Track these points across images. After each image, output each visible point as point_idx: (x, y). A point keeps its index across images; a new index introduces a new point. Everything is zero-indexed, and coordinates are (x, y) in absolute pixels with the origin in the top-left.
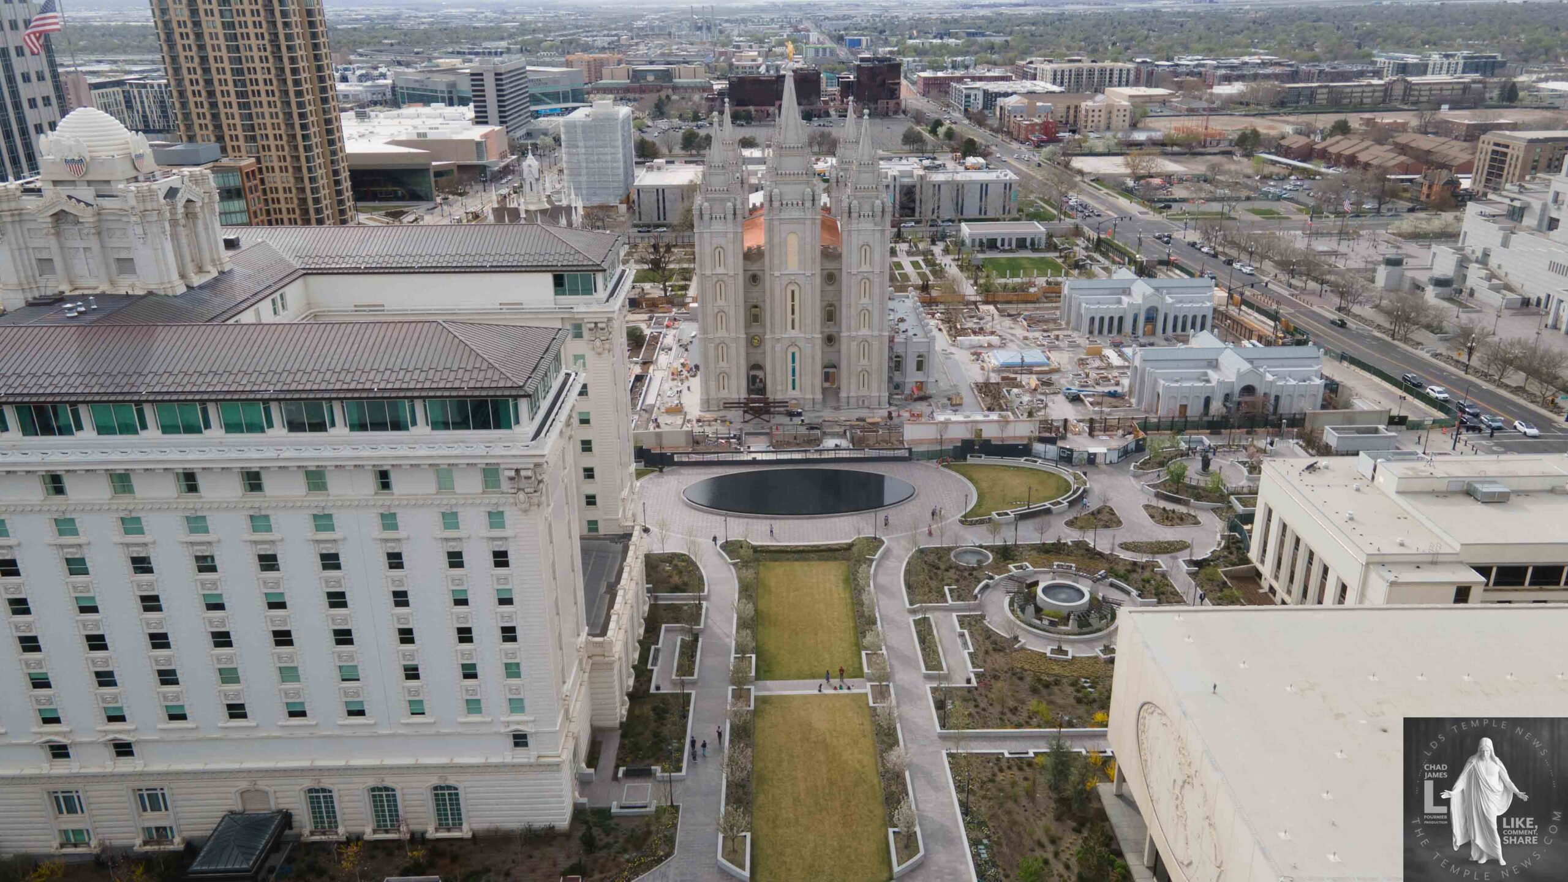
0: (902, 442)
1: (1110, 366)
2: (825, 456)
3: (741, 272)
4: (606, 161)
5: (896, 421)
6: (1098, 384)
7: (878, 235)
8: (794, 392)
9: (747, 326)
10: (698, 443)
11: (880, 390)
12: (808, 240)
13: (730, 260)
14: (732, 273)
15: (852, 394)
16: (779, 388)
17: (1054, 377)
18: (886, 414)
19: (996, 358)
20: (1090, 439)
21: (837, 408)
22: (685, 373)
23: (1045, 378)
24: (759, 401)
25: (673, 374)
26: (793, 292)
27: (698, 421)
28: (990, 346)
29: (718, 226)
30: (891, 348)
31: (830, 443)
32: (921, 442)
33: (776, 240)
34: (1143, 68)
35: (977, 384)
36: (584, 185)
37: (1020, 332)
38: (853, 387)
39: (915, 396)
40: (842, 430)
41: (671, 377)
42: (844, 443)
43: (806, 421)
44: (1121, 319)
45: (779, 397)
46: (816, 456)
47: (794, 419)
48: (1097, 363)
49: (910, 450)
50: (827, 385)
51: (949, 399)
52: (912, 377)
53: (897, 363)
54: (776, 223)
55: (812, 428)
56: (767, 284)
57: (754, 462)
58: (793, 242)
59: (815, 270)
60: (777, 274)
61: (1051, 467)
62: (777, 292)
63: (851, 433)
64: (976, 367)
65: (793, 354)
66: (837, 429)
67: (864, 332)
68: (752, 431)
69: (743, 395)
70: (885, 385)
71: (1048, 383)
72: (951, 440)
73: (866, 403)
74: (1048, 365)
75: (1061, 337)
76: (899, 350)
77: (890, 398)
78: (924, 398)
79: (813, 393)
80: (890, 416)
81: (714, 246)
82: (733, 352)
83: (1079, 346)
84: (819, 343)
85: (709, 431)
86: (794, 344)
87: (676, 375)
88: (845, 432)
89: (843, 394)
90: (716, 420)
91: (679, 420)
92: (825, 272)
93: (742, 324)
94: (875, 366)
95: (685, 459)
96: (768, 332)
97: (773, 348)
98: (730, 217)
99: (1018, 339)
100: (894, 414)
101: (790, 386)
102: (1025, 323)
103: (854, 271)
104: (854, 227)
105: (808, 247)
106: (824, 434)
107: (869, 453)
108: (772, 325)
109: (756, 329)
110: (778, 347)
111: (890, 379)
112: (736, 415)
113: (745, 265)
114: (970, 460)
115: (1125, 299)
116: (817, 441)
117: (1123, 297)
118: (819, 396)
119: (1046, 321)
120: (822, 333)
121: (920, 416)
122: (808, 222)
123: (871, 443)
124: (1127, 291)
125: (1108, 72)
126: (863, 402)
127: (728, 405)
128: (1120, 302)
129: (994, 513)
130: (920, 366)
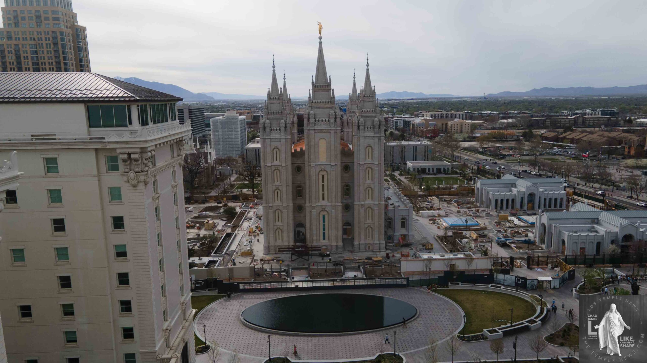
0: (400, 273)
1: (516, 226)
2: (347, 284)
3: (290, 163)
4: (232, 138)
5: (392, 259)
6: (515, 236)
7: (377, 140)
8: (324, 241)
9: (294, 200)
10: (259, 275)
11: (380, 239)
12: (333, 143)
13: (283, 156)
14: (284, 164)
15: (362, 242)
16: (315, 238)
17: (486, 232)
18: (385, 255)
19: (445, 221)
20: (529, 270)
21: (353, 252)
22: (257, 232)
23: (481, 232)
24: (302, 247)
25: (250, 232)
26: (323, 177)
27: (261, 260)
28: (439, 216)
29: (275, 135)
30: (386, 214)
31: (350, 274)
32: (413, 273)
33: (312, 143)
34: (468, 114)
35: (439, 237)
36: (221, 150)
37: (455, 209)
38: (363, 237)
39: (401, 244)
40: (357, 265)
41: (248, 234)
42: (359, 275)
43: (333, 260)
44: (513, 200)
45: (315, 244)
46: (341, 284)
47: (325, 258)
48: (508, 224)
49: (408, 279)
50: (345, 237)
51: (423, 246)
52: (399, 232)
53: (389, 223)
54: (312, 132)
55: (337, 265)
56: (307, 171)
57: (297, 289)
58: (323, 145)
59: (337, 162)
60: (313, 164)
61: (512, 291)
62: (313, 178)
63: (364, 268)
64: (435, 227)
65: (324, 216)
66: (353, 265)
67: (369, 202)
68: (297, 266)
69: (292, 243)
70: (383, 237)
71: (484, 236)
72: (435, 272)
73: (371, 248)
74: (478, 225)
75: (480, 211)
76: (390, 215)
77: (386, 245)
78: (407, 245)
79: (337, 242)
80: (388, 256)
81: (273, 148)
82: (285, 215)
83: (491, 215)
84: (340, 209)
85: (267, 267)
86: (324, 210)
87: (251, 233)
88: (359, 267)
89: (356, 242)
90: (273, 260)
91: (249, 260)
92: (344, 164)
93: (291, 197)
94: (376, 224)
95: (248, 287)
96: (307, 201)
97: (311, 212)
98: (283, 129)
99: (454, 212)
100: (390, 255)
101: (322, 237)
102: (456, 204)
103: (362, 163)
104: (362, 134)
105: (333, 147)
106: (345, 269)
107: (378, 281)
108: (310, 197)
109: (299, 201)
110: (314, 212)
111: (386, 233)
112: (286, 256)
113: (292, 160)
114: (451, 286)
115: (515, 190)
116: (340, 274)
117: (513, 188)
118: (340, 244)
119: (468, 203)
120: (342, 203)
121: (408, 256)
122: (332, 132)
123: (378, 274)
124: (514, 185)
125: (454, 115)
126: (368, 247)
127: (281, 250)
128: (511, 191)
129: (485, 330)
130: (403, 225)
